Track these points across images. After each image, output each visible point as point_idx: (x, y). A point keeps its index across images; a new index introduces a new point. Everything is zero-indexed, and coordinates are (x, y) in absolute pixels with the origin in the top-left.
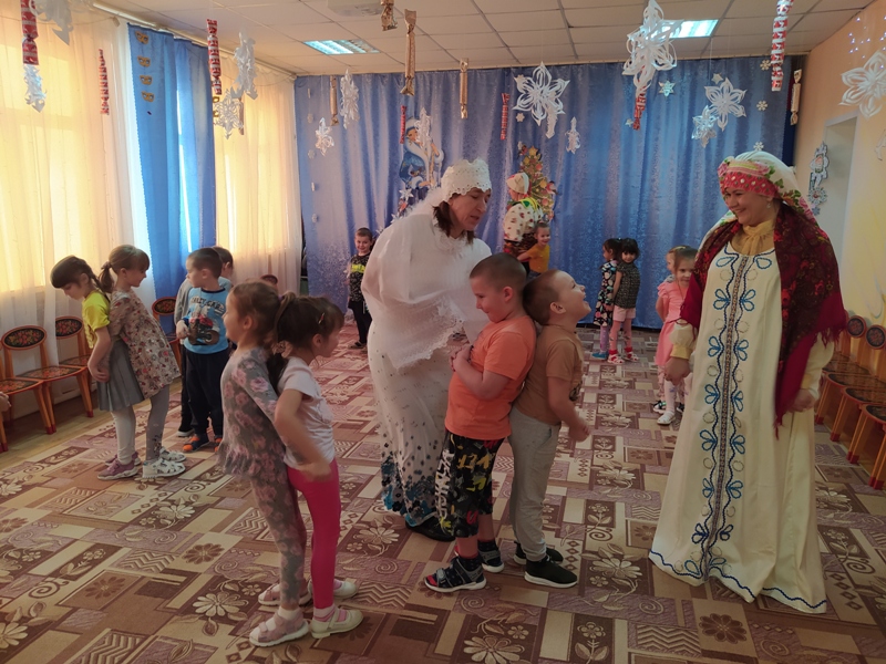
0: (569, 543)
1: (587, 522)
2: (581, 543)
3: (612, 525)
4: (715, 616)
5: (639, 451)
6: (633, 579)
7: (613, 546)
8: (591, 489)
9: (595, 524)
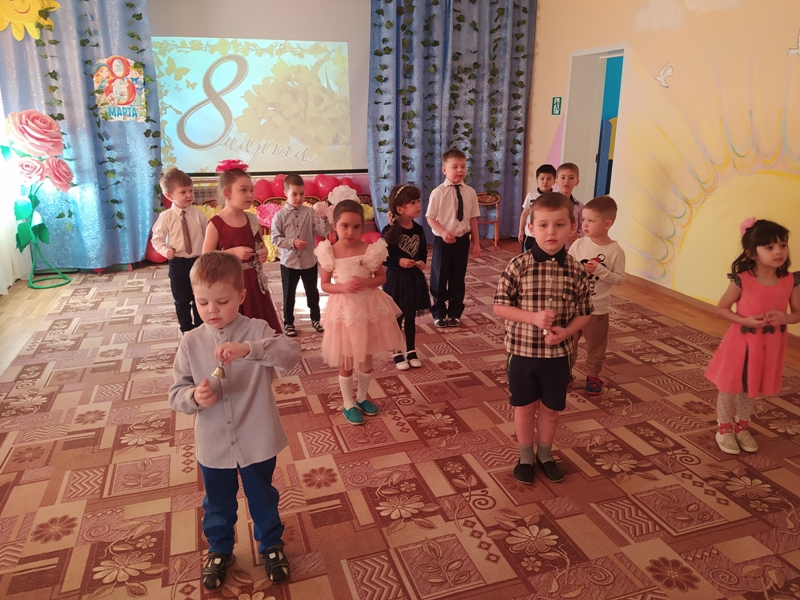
0: (465, 524)
1: (459, 490)
2: (474, 519)
3: (481, 485)
4: (654, 562)
5: (430, 387)
6: (556, 546)
7: (503, 510)
8: (427, 446)
9: (466, 490)
